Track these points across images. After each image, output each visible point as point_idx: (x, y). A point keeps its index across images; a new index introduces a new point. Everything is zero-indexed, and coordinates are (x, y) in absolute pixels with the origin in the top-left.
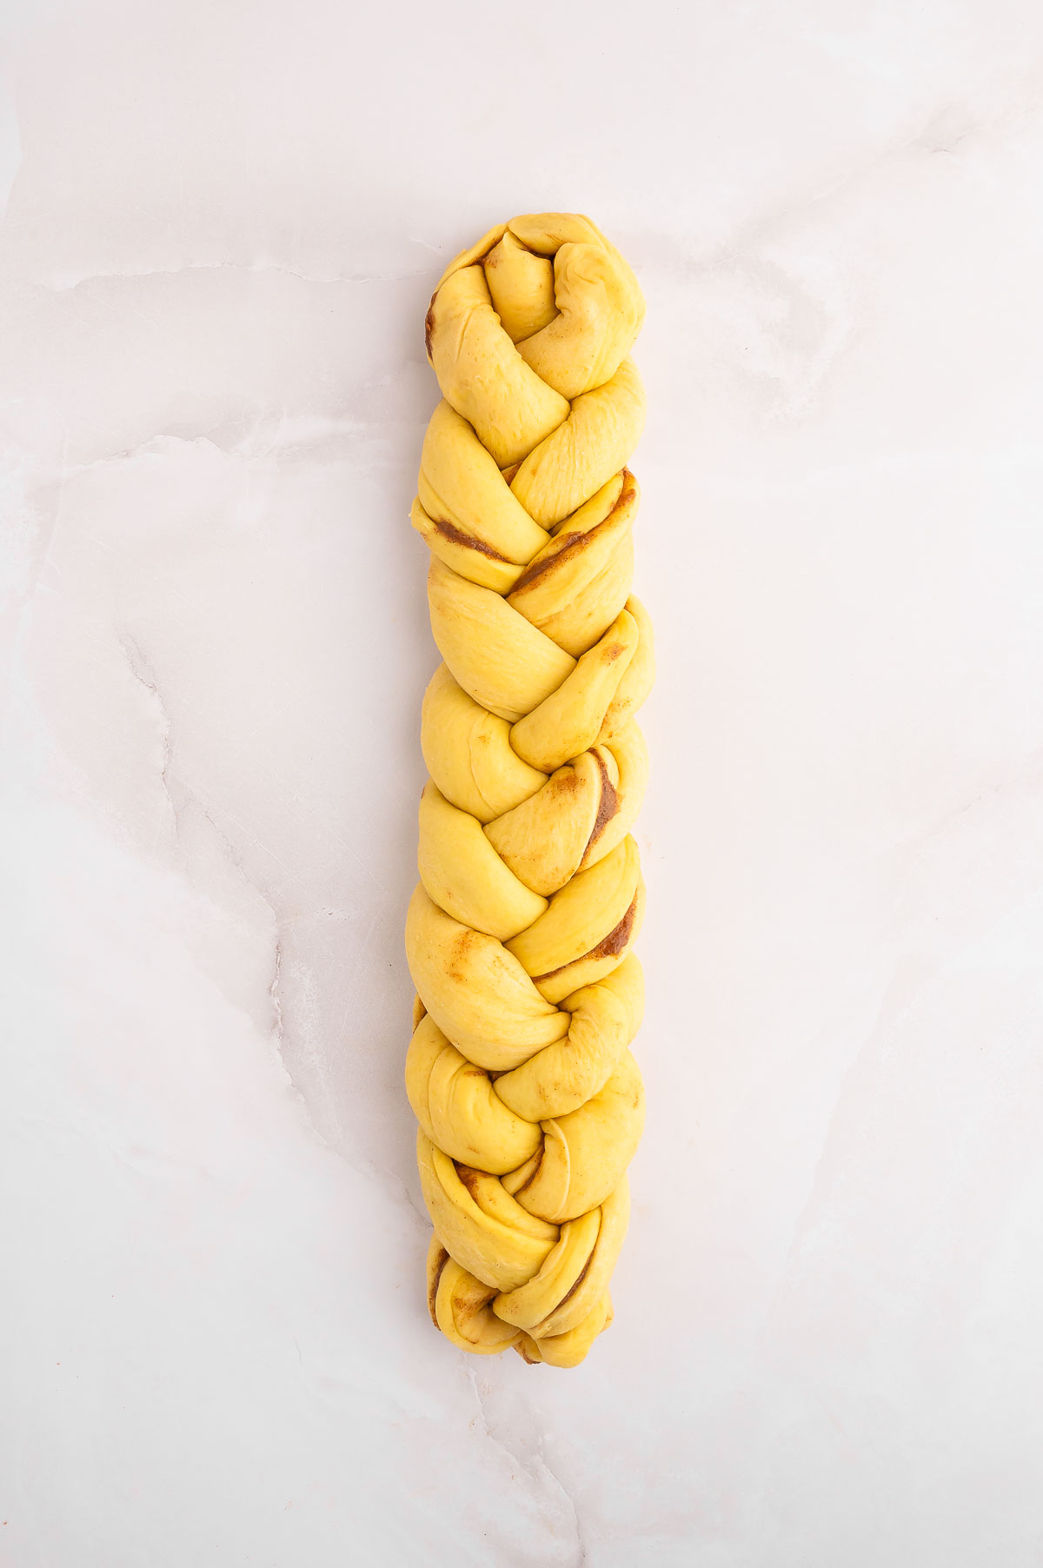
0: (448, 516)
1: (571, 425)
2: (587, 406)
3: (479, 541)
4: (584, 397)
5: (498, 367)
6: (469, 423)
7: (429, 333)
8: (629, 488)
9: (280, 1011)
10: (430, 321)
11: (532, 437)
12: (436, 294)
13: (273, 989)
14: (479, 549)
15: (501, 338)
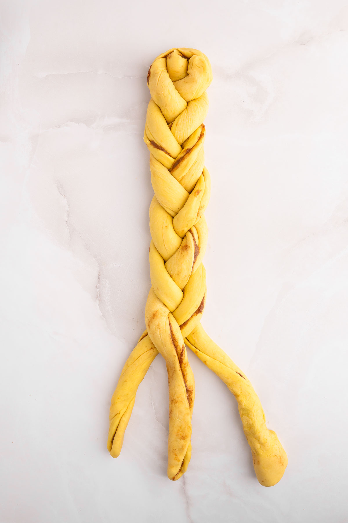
0: (153, 140)
1: (187, 110)
2: (192, 104)
3: (162, 147)
4: (191, 102)
5: (169, 90)
6: (159, 107)
7: (148, 77)
8: (203, 133)
9: (99, 293)
10: (149, 73)
11: (177, 113)
12: (151, 66)
13: (97, 287)
14: (162, 150)
15: (169, 81)
